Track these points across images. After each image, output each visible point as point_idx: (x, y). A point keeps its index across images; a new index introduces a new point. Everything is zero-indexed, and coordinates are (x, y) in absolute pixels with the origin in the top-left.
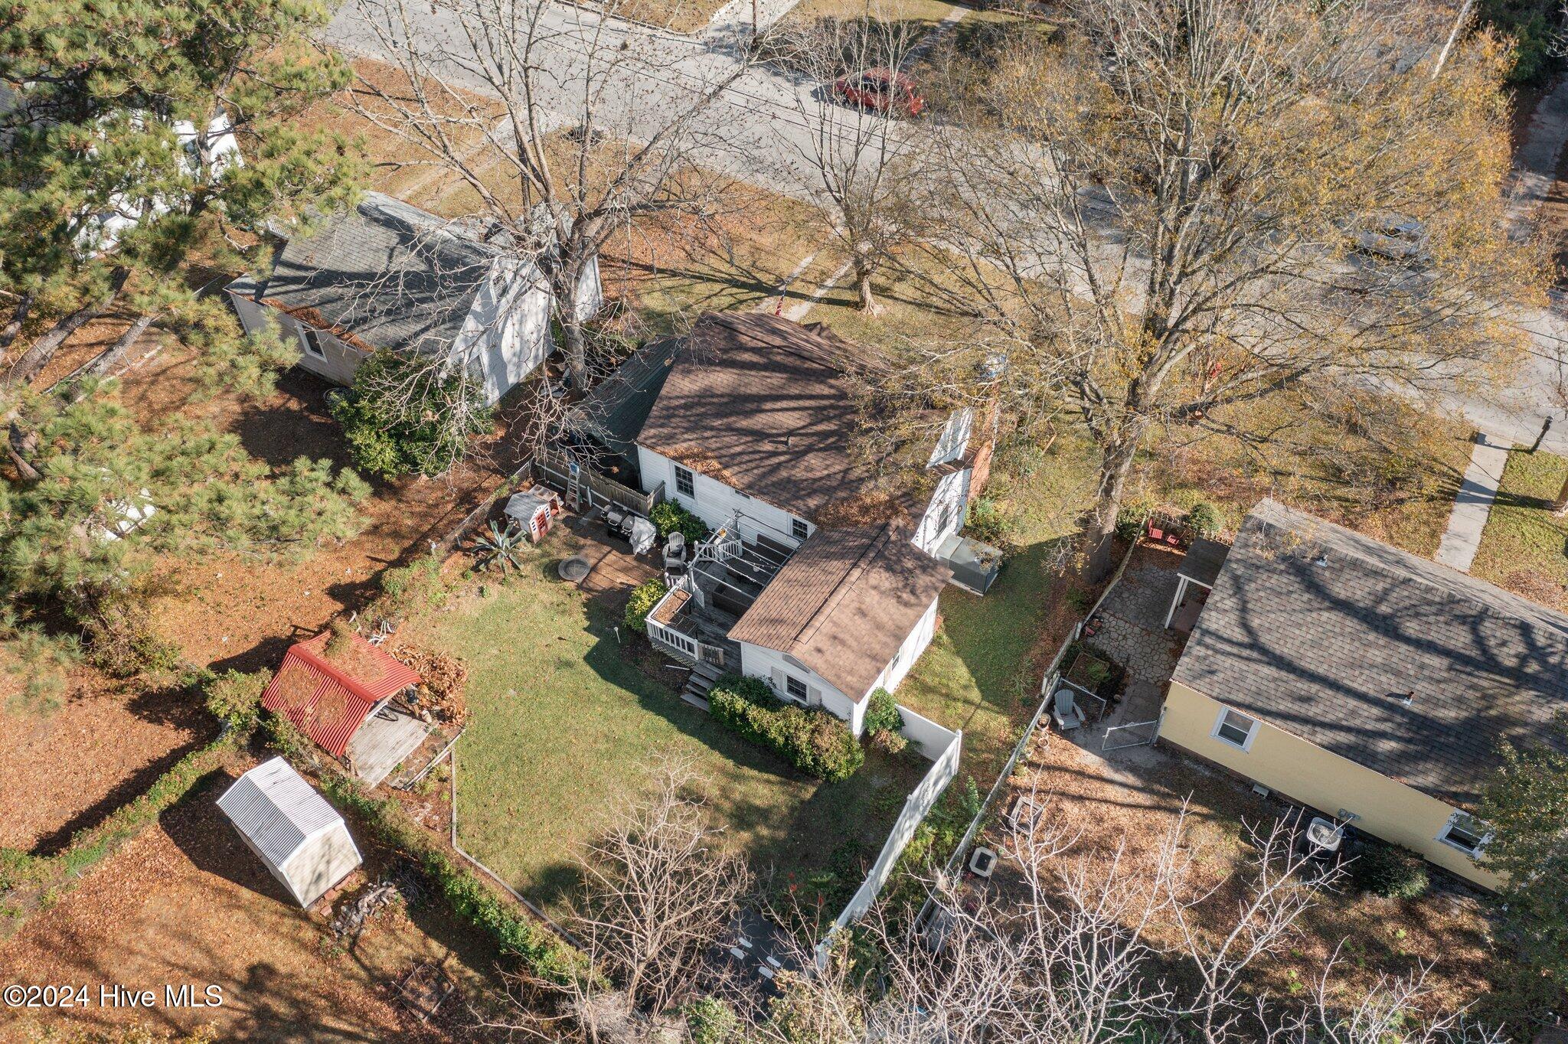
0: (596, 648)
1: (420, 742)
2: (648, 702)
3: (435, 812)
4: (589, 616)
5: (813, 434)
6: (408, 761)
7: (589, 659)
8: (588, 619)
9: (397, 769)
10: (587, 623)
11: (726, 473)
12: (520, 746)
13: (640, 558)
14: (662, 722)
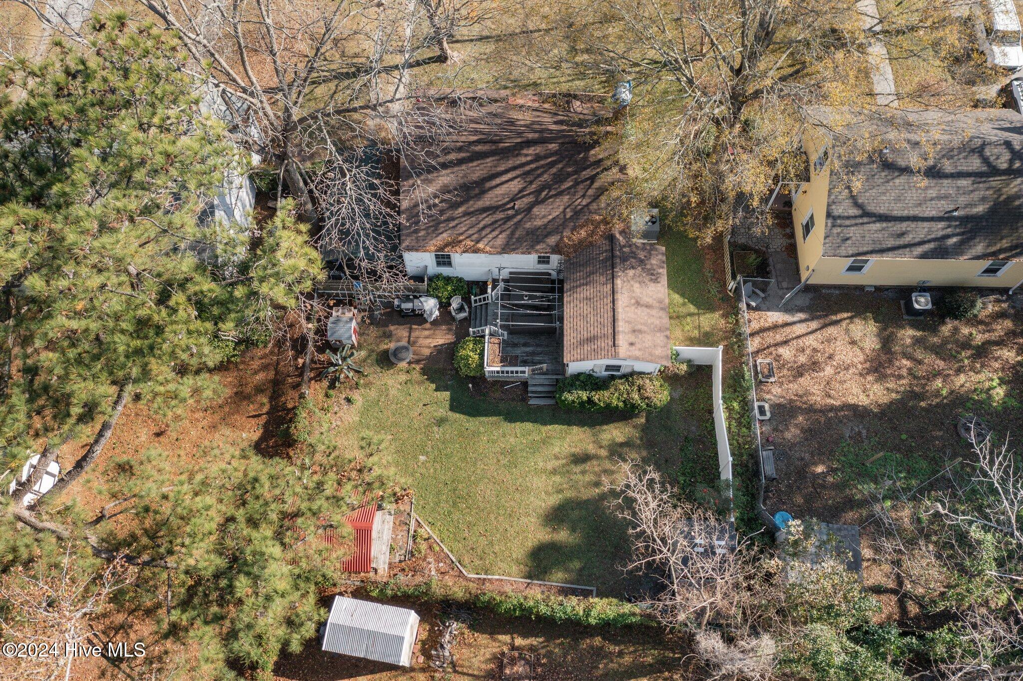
0: (452, 399)
1: (391, 524)
2: (512, 417)
3: (438, 561)
4: (431, 380)
5: (529, 194)
6: (394, 540)
7: (453, 408)
8: (432, 382)
9: (392, 549)
10: (433, 386)
11: (480, 245)
12: (455, 490)
13: (435, 323)
14: (529, 426)
